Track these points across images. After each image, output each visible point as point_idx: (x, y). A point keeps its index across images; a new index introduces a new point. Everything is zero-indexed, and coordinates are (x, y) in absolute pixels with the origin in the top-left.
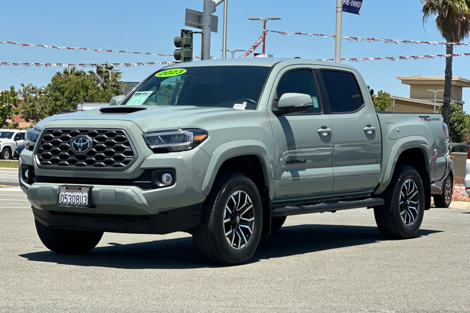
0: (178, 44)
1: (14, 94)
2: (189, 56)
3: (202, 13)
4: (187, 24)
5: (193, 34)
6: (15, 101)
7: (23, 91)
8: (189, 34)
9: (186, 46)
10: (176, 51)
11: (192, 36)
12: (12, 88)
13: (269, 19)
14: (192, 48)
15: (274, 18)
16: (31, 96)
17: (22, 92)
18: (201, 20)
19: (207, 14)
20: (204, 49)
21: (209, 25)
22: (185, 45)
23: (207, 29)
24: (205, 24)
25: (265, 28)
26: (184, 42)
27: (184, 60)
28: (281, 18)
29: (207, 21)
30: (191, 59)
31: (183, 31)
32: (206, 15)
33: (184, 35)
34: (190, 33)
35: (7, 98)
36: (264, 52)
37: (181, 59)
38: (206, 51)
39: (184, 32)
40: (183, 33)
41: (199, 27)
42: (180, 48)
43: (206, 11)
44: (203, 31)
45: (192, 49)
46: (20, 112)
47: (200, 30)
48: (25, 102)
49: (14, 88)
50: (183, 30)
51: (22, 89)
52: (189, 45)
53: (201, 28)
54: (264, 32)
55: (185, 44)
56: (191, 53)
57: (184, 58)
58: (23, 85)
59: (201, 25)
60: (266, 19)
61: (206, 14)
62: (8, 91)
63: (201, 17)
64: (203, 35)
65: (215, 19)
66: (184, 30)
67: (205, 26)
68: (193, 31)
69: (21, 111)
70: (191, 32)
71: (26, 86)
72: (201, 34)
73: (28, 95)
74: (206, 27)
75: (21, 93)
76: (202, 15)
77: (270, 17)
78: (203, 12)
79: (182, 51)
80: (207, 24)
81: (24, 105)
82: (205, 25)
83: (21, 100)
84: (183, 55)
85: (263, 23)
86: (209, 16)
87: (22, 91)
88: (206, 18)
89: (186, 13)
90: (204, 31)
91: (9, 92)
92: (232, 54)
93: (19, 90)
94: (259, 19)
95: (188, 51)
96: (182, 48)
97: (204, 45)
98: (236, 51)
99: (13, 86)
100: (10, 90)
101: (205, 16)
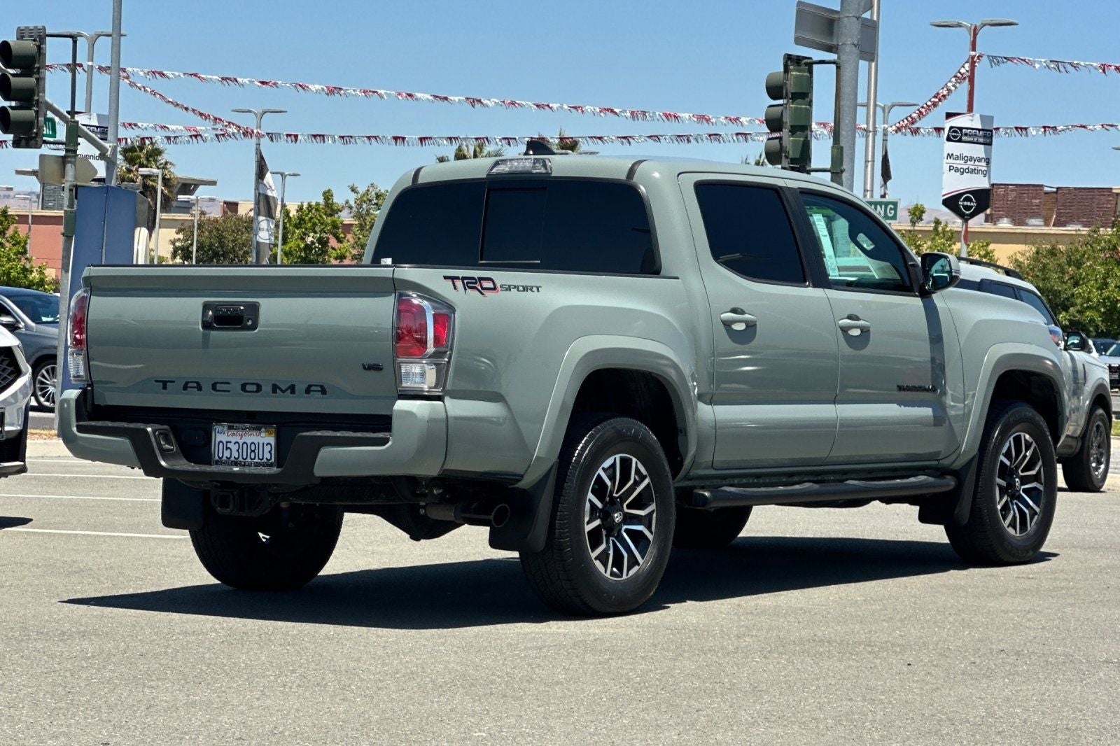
0: (774, 91)
1: (332, 210)
2: (803, 123)
3: (837, 12)
4: (799, 41)
5: (815, 66)
6: (335, 226)
7: (355, 202)
8: (803, 67)
9: (795, 96)
10: (772, 108)
11: (811, 71)
12: (328, 195)
13: (985, 25)
14: (811, 101)
15: (997, 22)
16: (374, 214)
17: (353, 205)
18: (835, 30)
19: (851, 15)
20: (842, 103)
21: (856, 42)
22: (792, 93)
23: (849, 52)
24: (845, 39)
25: (974, 49)
26: (791, 88)
27: (790, 132)
28: (1015, 21)
29: (849, 34)
30: (807, 129)
31: (789, 58)
32: (847, 17)
33: (792, 67)
34: (806, 64)
35: (317, 221)
36: (970, 109)
37: (784, 130)
38: (846, 109)
39: (791, 60)
40: (789, 62)
41: (830, 49)
42: (780, 102)
43: (848, 8)
44: (839, 58)
45: (810, 103)
46: (348, 254)
47: (833, 57)
48: (362, 230)
49: (332, 196)
50: (788, 55)
51: (352, 198)
52: (803, 95)
53: (834, 50)
54: (973, 57)
55: (793, 91)
56: (808, 114)
57: (791, 126)
58: (353, 190)
59: (835, 43)
60: (978, 24)
61: (847, 15)
62: (318, 204)
63: (836, 24)
64: (838, 68)
65: (870, 29)
66: (790, 55)
67: (844, 46)
68: (815, 59)
69: (350, 253)
70: (809, 61)
71: (362, 190)
72: (833, 67)
73: (368, 213)
74: (848, 49)
75: (351, 208)
76: (836, 16)
77: (988, 19)
78: (838, 9)
79: (786, 108)
80: (849, 39)
81: (359, 239)
82: (844, 44)
83: (351, 225)
84: (787, 119)
85: (970, 35)
86: (855, 19)
87: (352, 203)
88: (848, 25)
89: (799, 12)
90: (843, 58)
91: (321, 207)
92: (884, 112)
93: (347, 202)
94: (959, 25)
95: (801, 108)
96: (785, 101)
97: (841, 94)
98: (893, 106)
99: (329, 190)
100: (321, 201)
101: (846, 19)
